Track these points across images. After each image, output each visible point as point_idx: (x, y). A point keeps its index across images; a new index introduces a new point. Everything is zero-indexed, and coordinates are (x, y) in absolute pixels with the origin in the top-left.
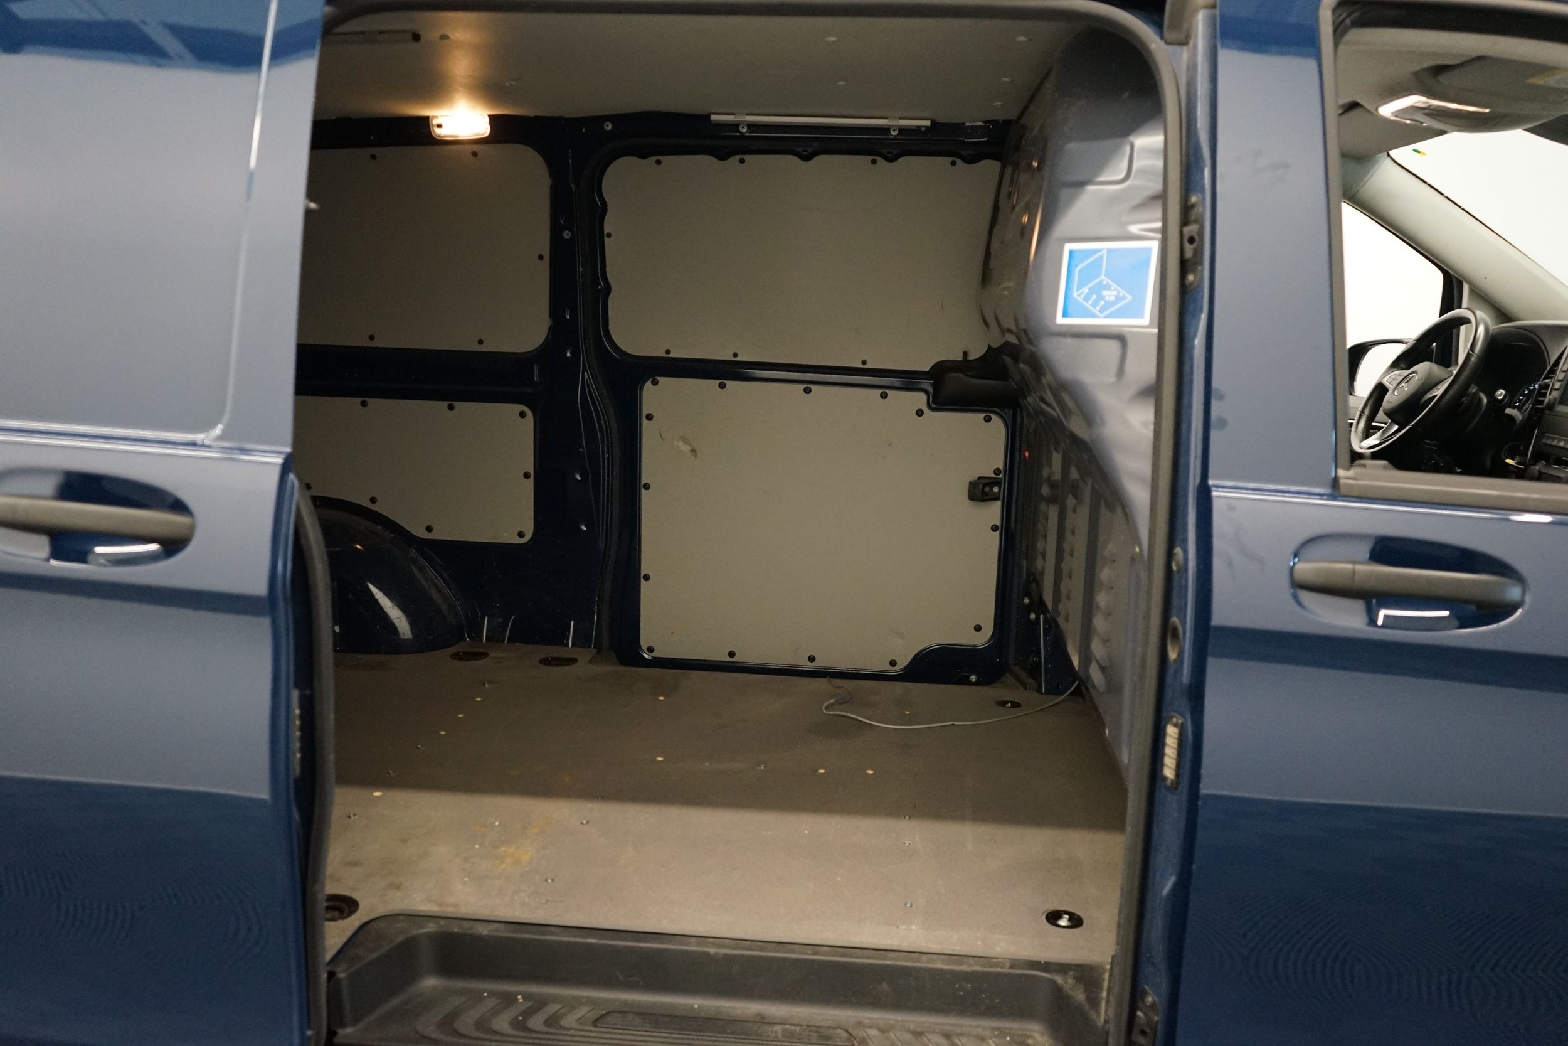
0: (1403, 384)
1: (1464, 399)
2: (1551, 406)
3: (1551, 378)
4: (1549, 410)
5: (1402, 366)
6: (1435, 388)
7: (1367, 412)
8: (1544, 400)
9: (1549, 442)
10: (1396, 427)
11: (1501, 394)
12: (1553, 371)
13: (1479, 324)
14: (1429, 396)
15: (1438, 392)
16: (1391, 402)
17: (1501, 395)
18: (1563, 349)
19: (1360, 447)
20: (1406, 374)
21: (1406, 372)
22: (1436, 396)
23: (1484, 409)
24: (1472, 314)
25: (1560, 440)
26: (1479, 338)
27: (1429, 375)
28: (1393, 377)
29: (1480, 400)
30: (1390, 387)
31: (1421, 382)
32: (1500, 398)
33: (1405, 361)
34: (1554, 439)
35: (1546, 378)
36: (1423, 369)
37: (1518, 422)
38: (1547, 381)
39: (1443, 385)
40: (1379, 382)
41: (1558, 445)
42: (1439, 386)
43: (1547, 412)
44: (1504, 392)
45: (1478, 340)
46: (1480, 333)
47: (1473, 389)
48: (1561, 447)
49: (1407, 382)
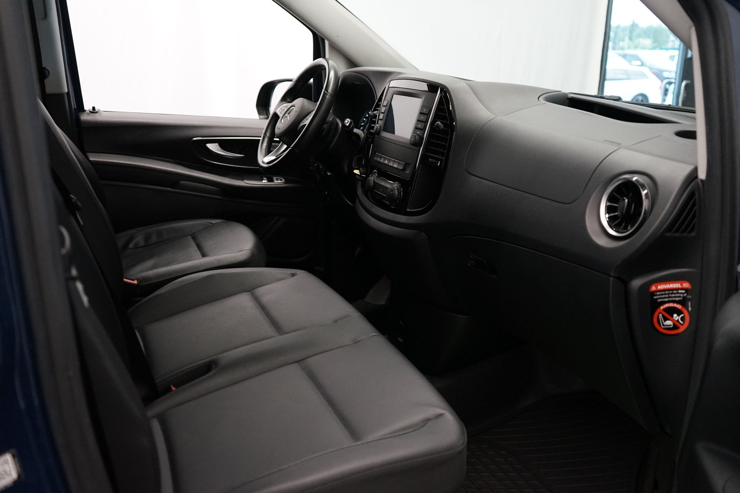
0: (287, 115)
1: (325, 126)
2: (378, 133)
3: (378, 110)
4: (377, 135)
5: (288, 100)
6: (305, 119)
7: (268, 135)
8: (374, 127)
9: (378, 159)
10: (285, 146)
11: (348, 121)
12: (378, 105)
13: (331, 70)
14: (302, 124)
15: (307, 122)
16: (280, 129)
17: (348, 123)
18: (384, 88)
19: (263, 162)
20: (289, 107)
21: (290, 104)
22: (306, 125)
23: (340, 131)
24: (326, 62)
25: (385, 159)
26: (331, 79)
27: (302, 108)
28: (283, 108)
29: (337, 124)
30: (281, 115)
31: (297, 113)
32: (347, 125)
33: (289, 97)
34: (381, 157)
35: (375, 110)
36: (299, 102)
37: (362, 138)
38: (375, 112)
39: (310, 116)
40: (275, 112)
41: (384, 162)
42: (308, 117)
43: (376, 136)
44: (349, 120)
45: (330, 82)
46: (332, 76)
47: (330, 118)
48: (385, 164)
49: (289, 113)
